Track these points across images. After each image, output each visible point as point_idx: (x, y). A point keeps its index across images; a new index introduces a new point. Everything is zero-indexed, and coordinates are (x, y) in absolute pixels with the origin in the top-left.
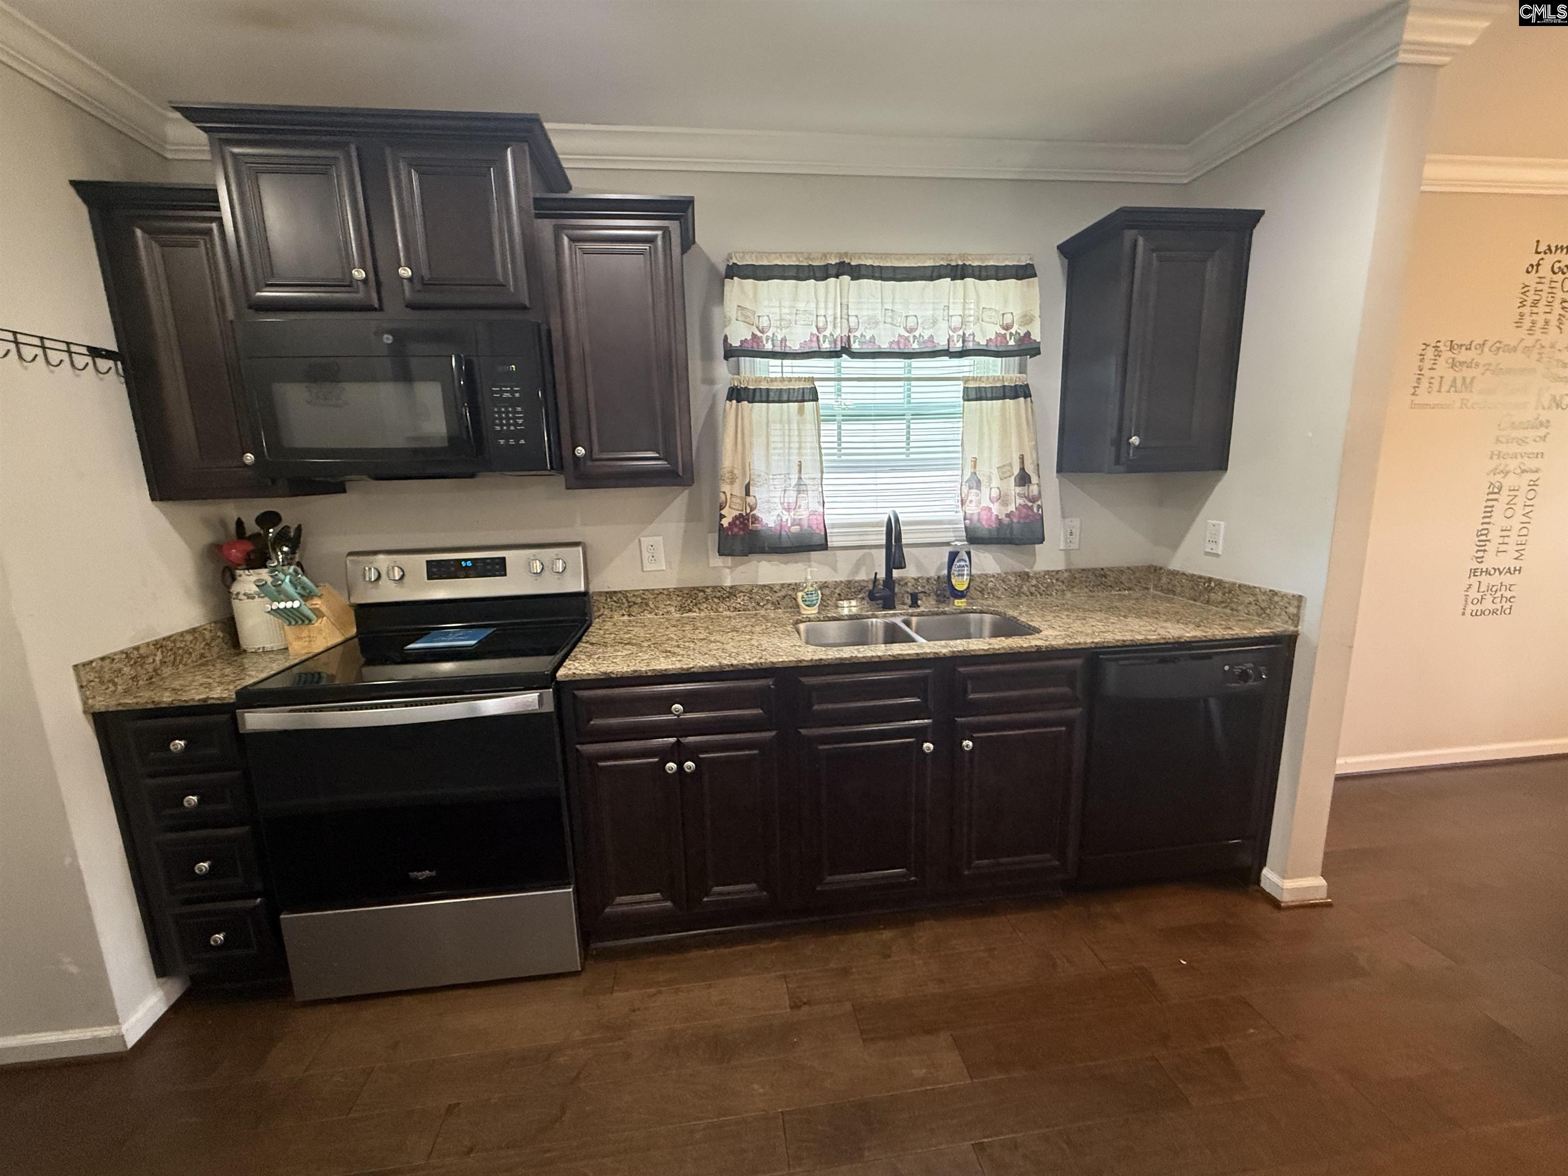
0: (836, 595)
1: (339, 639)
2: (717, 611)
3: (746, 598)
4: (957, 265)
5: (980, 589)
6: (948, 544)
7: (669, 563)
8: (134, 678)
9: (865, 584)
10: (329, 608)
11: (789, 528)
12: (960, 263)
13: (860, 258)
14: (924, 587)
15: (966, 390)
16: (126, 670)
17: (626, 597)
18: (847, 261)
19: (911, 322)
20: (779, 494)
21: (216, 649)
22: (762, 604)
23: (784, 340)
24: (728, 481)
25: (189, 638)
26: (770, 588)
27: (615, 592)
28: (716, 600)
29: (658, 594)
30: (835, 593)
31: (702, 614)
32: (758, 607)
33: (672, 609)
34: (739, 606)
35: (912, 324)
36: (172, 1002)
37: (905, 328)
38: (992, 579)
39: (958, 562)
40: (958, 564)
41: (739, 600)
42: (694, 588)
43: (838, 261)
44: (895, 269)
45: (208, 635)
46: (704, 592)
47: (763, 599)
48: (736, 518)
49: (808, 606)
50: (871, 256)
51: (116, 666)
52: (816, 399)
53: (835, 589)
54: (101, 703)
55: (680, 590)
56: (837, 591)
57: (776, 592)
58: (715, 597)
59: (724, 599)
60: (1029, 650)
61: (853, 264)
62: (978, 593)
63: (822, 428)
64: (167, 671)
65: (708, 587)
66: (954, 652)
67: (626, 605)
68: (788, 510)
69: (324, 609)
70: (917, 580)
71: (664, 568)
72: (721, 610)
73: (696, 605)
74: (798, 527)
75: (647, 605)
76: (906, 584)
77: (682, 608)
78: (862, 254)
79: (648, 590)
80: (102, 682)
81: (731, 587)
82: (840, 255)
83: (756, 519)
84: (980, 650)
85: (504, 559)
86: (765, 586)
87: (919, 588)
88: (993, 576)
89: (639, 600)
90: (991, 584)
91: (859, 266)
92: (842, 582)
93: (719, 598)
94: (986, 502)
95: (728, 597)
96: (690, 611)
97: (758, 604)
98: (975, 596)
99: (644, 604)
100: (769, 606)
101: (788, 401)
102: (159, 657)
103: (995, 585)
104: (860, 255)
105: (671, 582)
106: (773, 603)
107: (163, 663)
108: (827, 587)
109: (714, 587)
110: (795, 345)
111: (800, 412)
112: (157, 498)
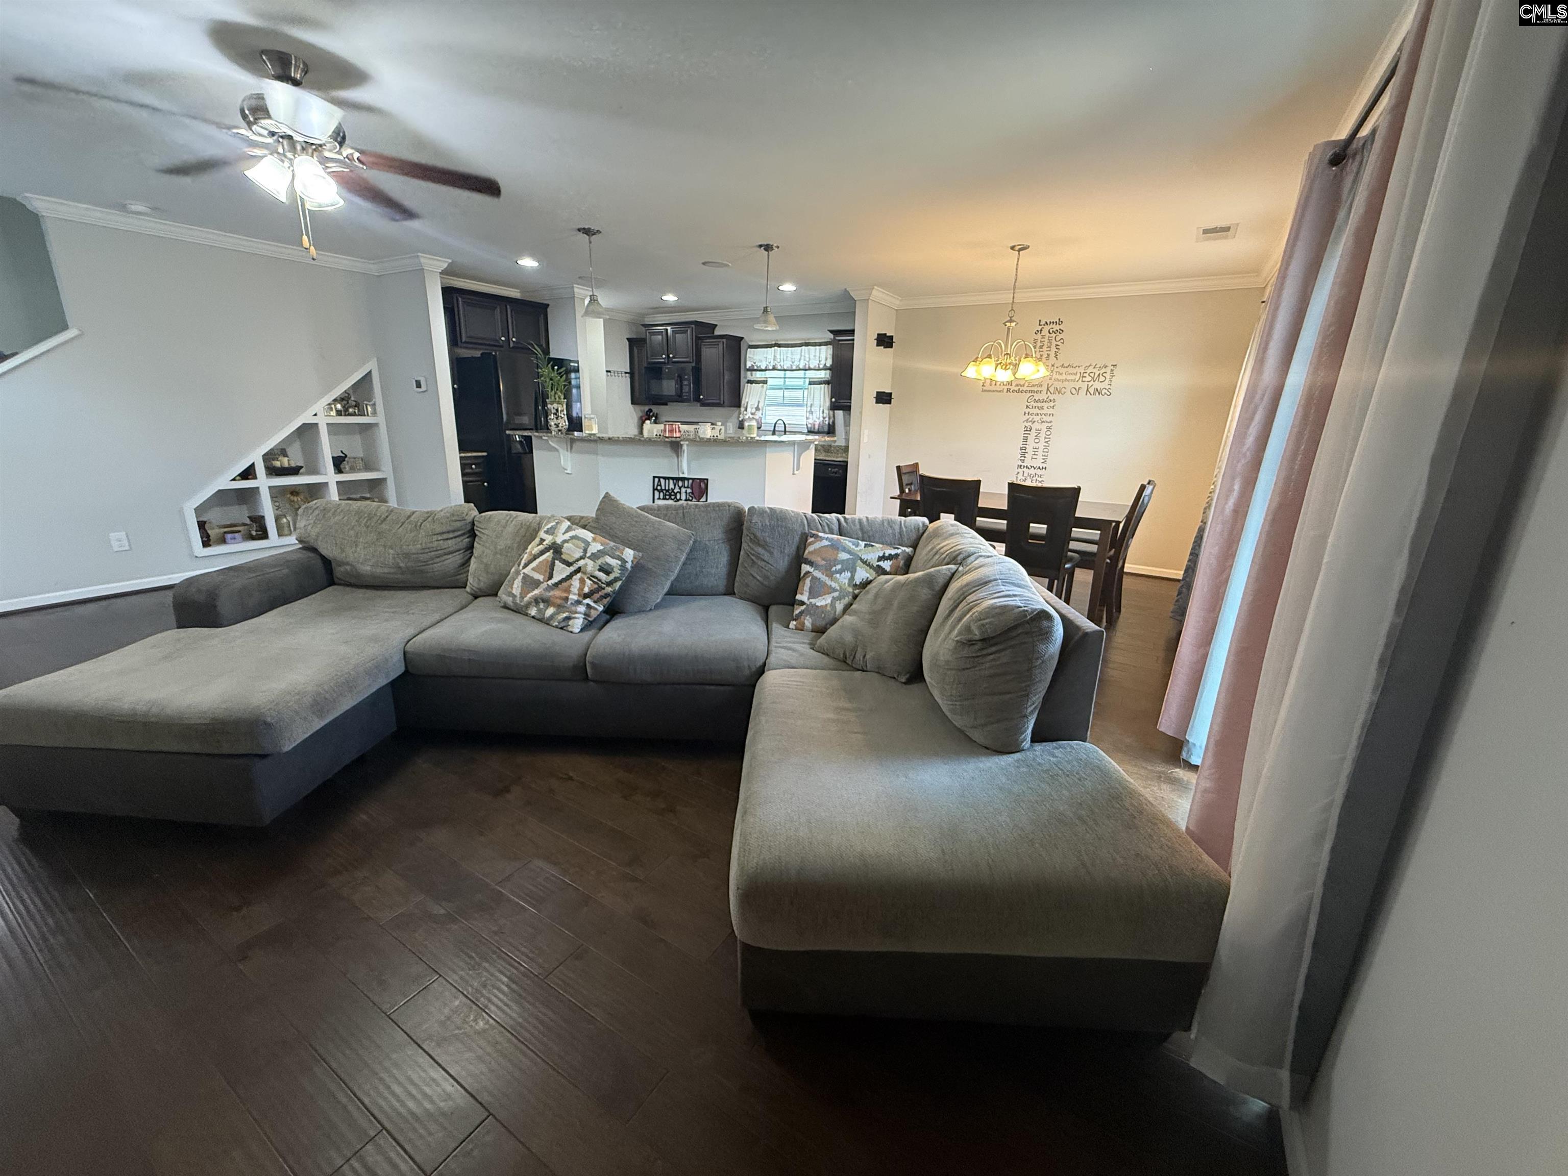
12: (808, 342)
13: (781, 341)
15: (809, 381)
18: (777, 342)
23: (760, 366)
24: (741, 409)
43: (775, 342)
52: (766, 383)
61: (779, 343)
63: (766, 391)
82: (775, 340)
94: (815, 418)
101: (760, 384)
110: (763, 368)
111: (763, 387)
112: (632, 404)
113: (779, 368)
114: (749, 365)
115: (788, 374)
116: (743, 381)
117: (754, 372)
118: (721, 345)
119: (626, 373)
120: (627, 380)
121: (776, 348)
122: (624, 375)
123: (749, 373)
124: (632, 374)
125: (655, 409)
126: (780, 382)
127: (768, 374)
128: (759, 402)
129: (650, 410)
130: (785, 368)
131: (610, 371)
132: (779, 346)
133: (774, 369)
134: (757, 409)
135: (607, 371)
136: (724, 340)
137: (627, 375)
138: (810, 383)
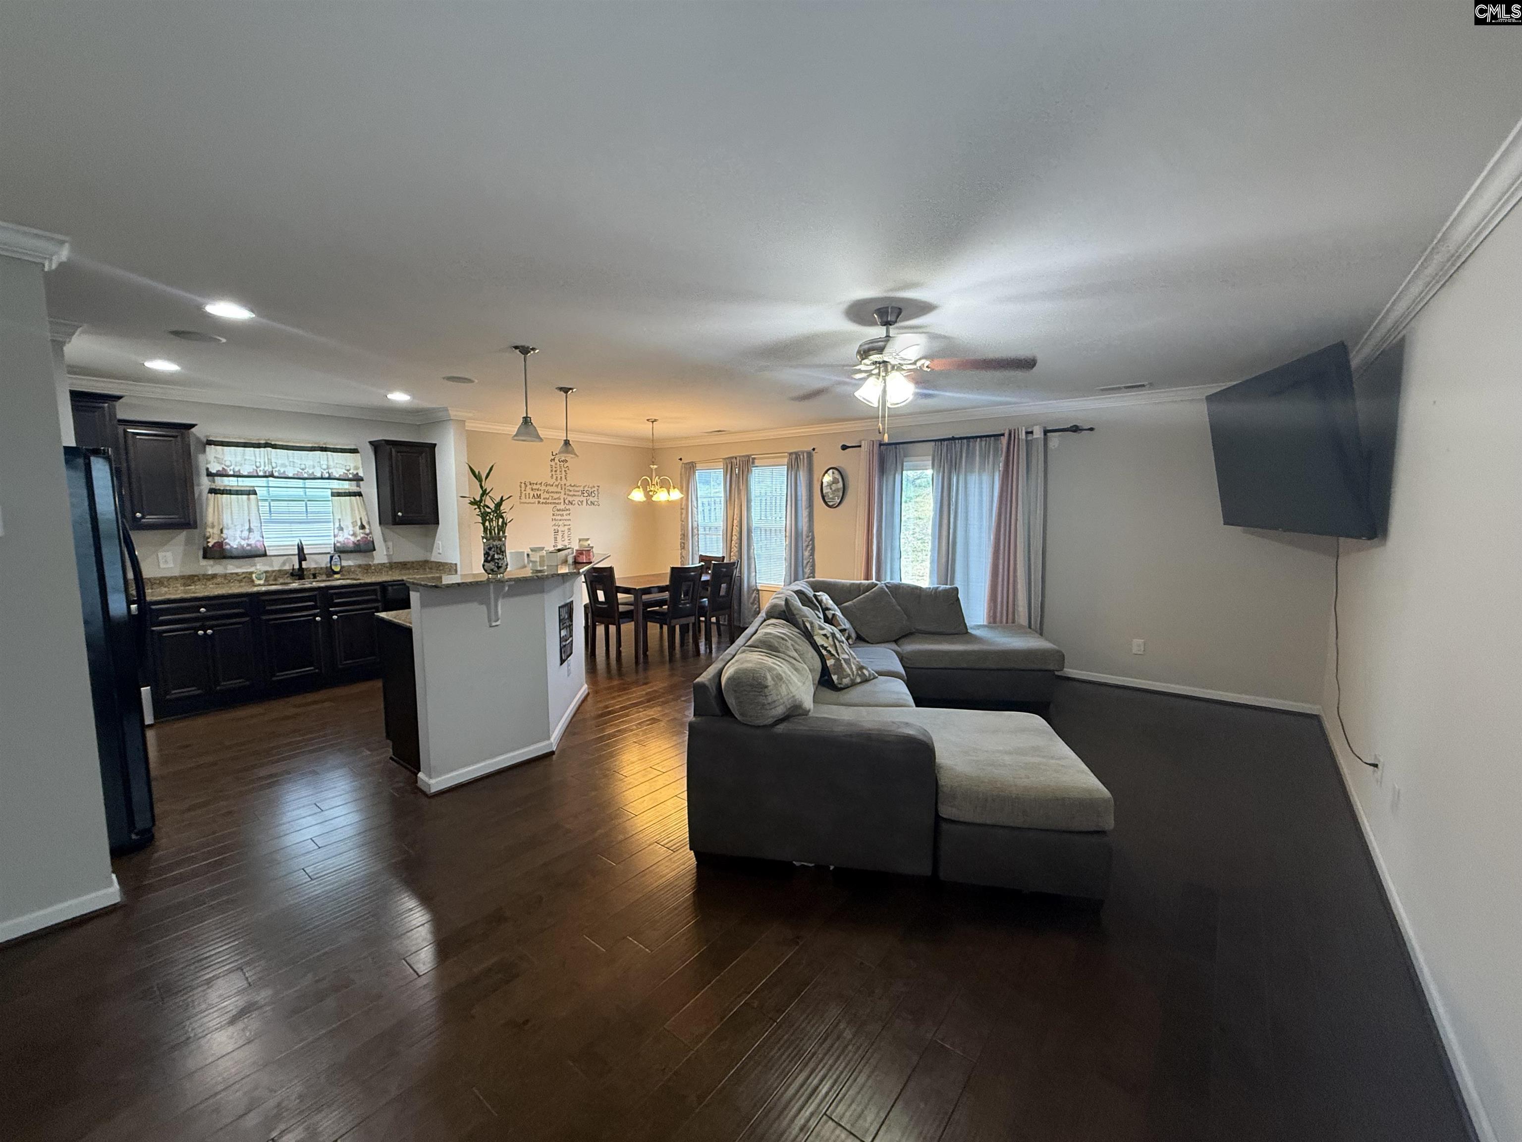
3: (223, 578)
5: (347, 571)
6: (328, 553)
7: (175, 564)
9: (288, 570)
11: (245, 548)
12: (324, 446)
14: (318, 570)
15: (332, 493)
18: (269, 442)
20: (239, 533)
22: (232, 581)
24: (210, 527)
29: (170, 578)
32: (230, 583)
34: (218, 582)
35: (303, 467)
37: (300, 468)
38: (352, 566)
39: (334, 560)
42: (191, 575)
43: (265, 442)
46: (197, 577)
47: (232, 579)
48: (215, 543)
50: (281, 441)
55: (183, 577)
56: (274, 574)
57: (239, 576)
58: (204, 579)
59: (209, 580)
61: (272, 443)
65: (199, 575)
68: (244, 540)
70: (315, 568)
71: (172, 566)
72: (208, 585)
73: (193, 583)
75: (162, 584)
76: (310, 570)
77: (185, 585)
78: (277, 440)
79: (163, 577)
81: (213, 574)
82: (266, 440)
83: (225, 543)
86: (232, 573)
89: (157, 582)
91: (275, 444)
92: (276, 570)
93: (206, 579)
94: (346, 536)
95: (212, 579)
96: (190, 586)
97: (230, 581)
100: (236, 582)
105: (177, 573)
106: (238, 581)
109: (203, 575)
110: (244, 472)
111: (248, 499)
116: (199, 490)
117: (223, 479)
121: (268, 449)
132: (274, 447)
133: (269, 475)
138: (334, 495)
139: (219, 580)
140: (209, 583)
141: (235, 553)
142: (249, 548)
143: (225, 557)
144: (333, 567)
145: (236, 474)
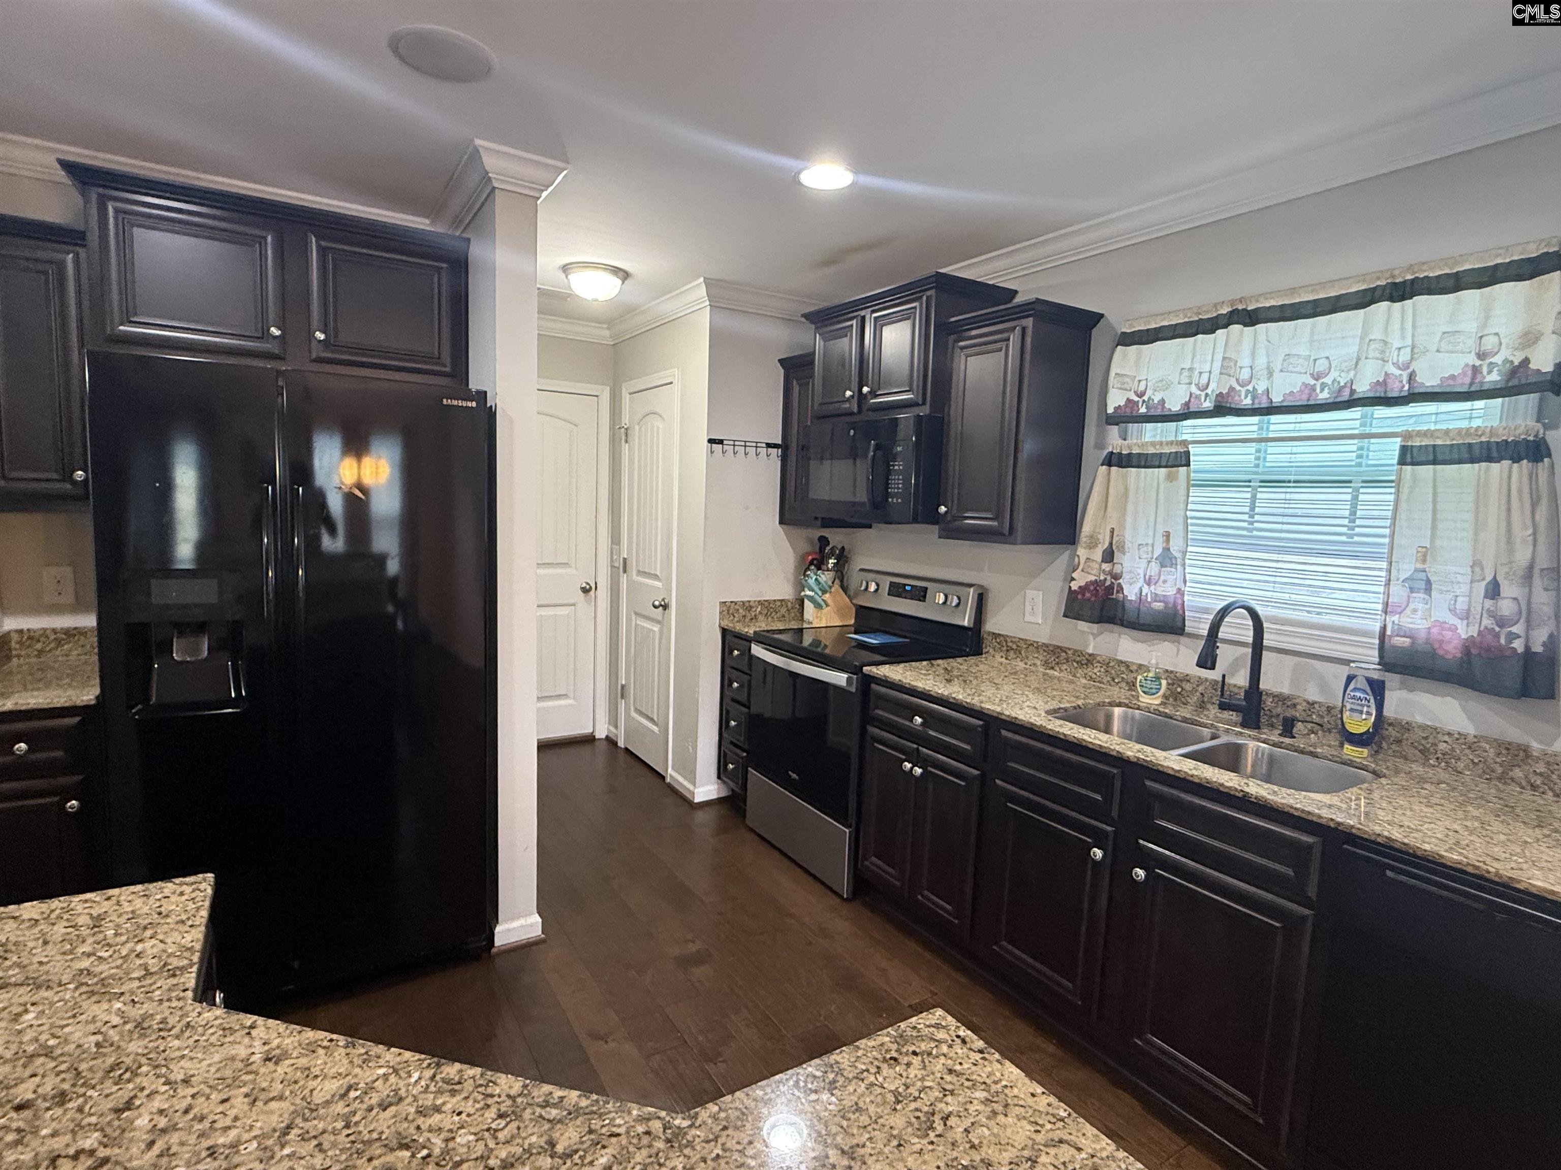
0: (1198, 694)
1: (838, 623)
2: (1074, 676)
3: (1102, 670)
4: (1405, 281)
5: (1421, 747)
6: (1347, 662)
7: (1044, 618)
8: (744, 616)
9: (1236, 690)
10: (834, 601)
11: (1150, 603)
12: (1409, 277)
13: (1257, 301)
14: (1322, 717)
15: (1404, 450)
16: (741, 611)
17: (1006, 641)
18: (1240, 307)
19: (1321, 366)
20: (1143, 564)
21: (793, 615)
22: (1116, 681)
23: (1163, 402)
24: (1084, 545)
25: (778, 604)
26: (1127, 665)
27: (999, 635)
28: (1075, 664)
29: (1030, 644)
30: (1197, 691)
31: (1062, 674)
32: (1113, 683)
33: (1038, 662)
34: (1094, 676)
35: (1322, 369)
36: (721, 796)
37: (1312, 375)
38: (1446, 738)
39: (1352, 691)
40: (1352, 694)
41: (1095, 671)
42: (1058, 647)
43: (1230, 309)
44: (1315, 302)
45: (789, 605)
46: (1066, 652)
47: (1118, 676)
48: (1088, 585)
49: (1144, 692)
50: (1273, 295)
51: (737, 607)
52: (1188, 464)
53: (1198, 686)
54: (726, 624)
55: (1047, 646)
56: (1201, 689)
57: (1132, 672)
58: (1074, 661)
59: (1082, 664)
60: (1232, 793)
61: (1249, 308)
62: (1417, 752)
63: (1191, 494)
64: (761, 618)
65: (1070, 649)
66: (1138, 758)
67: (1005, 648)
68: (1149, 584)
69: (829, 602)
70: (1312, 704)
71: (1040, 622)
72: (1078, 675)
73: (1058, 664)
74: (1162, 604)
75: (1020, 653)
76: (1294, 705)
77: (1046, 664)
78: (1260, 295)
79: (1022, 639)
80: (728, 613)
81: (1090, 655)
82: (1232, 301)
83: (1121, 589)
84: (1168, 767)
85: (927, 588)
86: (1122, 662)
87: (1314, 717)
88: (1449, 734)
89: (1014, 647)
90: (1442, 746)
91: (1256, 310)
92: (1206, 680)
93: (1077, 662)
94: (1442, 614)
95: (1086, 664)
96: (1052, 668)
97: (1113, 679)
98: (1410, 755)
99: (1018, 651)
100: (1123, 685)
101: (1159, 467)
102: (759, 609)
103: (1453, 750)
104: (1257, 298)
105: (1043, 638)
106: (1127, 683)
107: (760, 613)
108: (1189, 681)
109: (1076, 651)
110: (1175, 406)
111: (1170, 478)
112: (781, 523)
113: (1247, 402)
114: (1115, 400)
115: (1280, 423)
116: (1091, 455)
117: (1133, 427)
118: (1014, 338)
119: (769, 445)
120: (772, 464)
121: (1236, 328)
122: (763, 451)
123: (1114, 430)
124: (784, 447)
125: (837, 538)
126: (1244, 455)
127: (1189, 429)
128: (1167, 536)
129: (824, 541)
130: (1277, 399)
131: (721, 442)
132: (1251, 318)
133: (1222, 409)
134: (1167, 559)
135: (711, 441)
136: (1029, 322)
137: (773, 451)
138: (1408, 456)
139: (1097, 670)
140: (1080, 672)
141: (1131, 616)
142: (1158, 606)
143: (1111, 620)
144: (1346, 715)
145: (1152, 412)
